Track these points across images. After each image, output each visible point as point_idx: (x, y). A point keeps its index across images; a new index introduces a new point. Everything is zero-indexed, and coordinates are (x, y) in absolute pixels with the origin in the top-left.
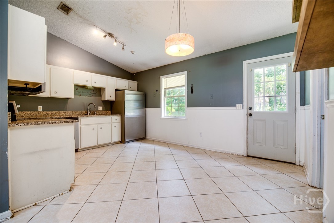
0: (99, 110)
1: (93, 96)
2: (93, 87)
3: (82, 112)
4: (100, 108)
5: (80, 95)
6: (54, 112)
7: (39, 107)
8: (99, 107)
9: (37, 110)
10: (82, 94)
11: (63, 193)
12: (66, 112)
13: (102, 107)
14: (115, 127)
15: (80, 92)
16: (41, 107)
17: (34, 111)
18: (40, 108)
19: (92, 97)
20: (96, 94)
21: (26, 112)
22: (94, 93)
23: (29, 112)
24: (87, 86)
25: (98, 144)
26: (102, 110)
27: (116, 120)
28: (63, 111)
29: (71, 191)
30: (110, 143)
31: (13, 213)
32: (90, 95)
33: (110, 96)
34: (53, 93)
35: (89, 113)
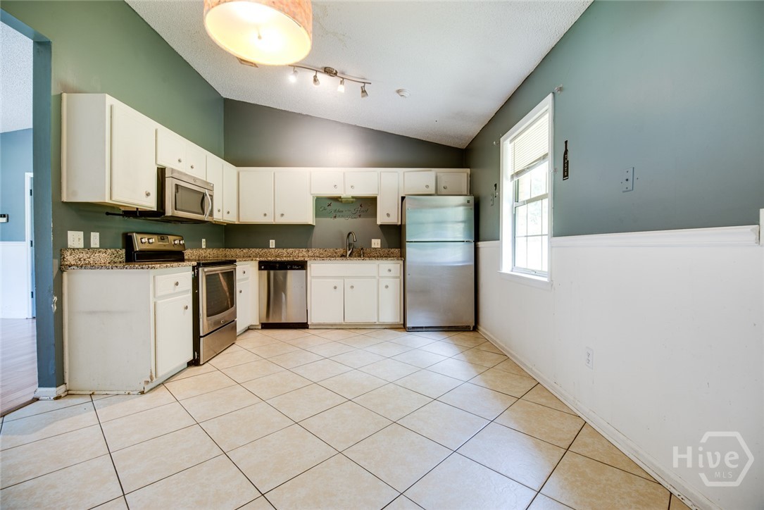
0: (373, 246)
1: (360, 216)
2: (353, 197)
3: (336, 251)
4: (376, 243)
5: (335, 217)
6: (290, 250)
7: (271, 241)
8: (373, 241)
9: (268, 247)
10: (338, 214)
11: (131, 393)
12: (308, 251)
13: (380, 240)
14: (387, 287)
15: (335, 211)
16: (274, 241)
17: (263, 248)
18: (272, 243)
19: (360, 219)
20: (367, 211)
21: (253, 250)
22: (362, 209)
23: (257, 250)
24: (340, 197)
25: (346, 320)
26: (379, 247)
27: (390, 270)
28: (304, 250)
29: (142, 393)
30: (374, 324)
31: (68, 394)
32: (353, 215)
33: (388, 215)
34: (278, 215)
35: (349, 252)
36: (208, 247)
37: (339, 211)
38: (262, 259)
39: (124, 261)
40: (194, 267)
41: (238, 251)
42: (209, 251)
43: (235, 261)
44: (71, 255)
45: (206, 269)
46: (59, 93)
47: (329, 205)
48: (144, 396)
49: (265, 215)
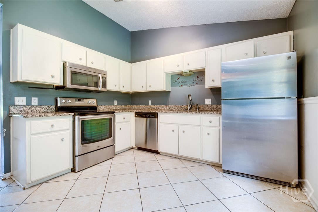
0: (206, 103)
1: (197, 84)
2: (190, 71)
3: (182, 106)
4: (208, 102)
5: (182, 86)
7: (149, 101)
8: (206, 100)
10: (183, 84)
12: (167, 107)
13: (210, 100)
14: (208, 134)
15: (182, 82)
16: (151, 101)
18: (150, 102)
19: (197, 86)
20: (201, 80)
22: (199, 79)
24: (182, 72)
25: (180, 154)
26: (211, 104)
27: (210, 122)
28: (165, 106)
29: (24, 189)
30: (199, 160)
31: (11, 178)
32: (193, 84)
33: (214, 81)
34: (148, 86)
35: (189, 108)
36: (118, 104)
37: (184, 82)
38: (137, 111)
39: (54, 111)
40: (73, 115)
41: (135, 106)
42: (118, 106)
43: (114, 112)
44: (14, 109)
45: (81, 117)
46: (9, 30)
47: (179, 79)
48: (25, 191)
49: (142, 87)
